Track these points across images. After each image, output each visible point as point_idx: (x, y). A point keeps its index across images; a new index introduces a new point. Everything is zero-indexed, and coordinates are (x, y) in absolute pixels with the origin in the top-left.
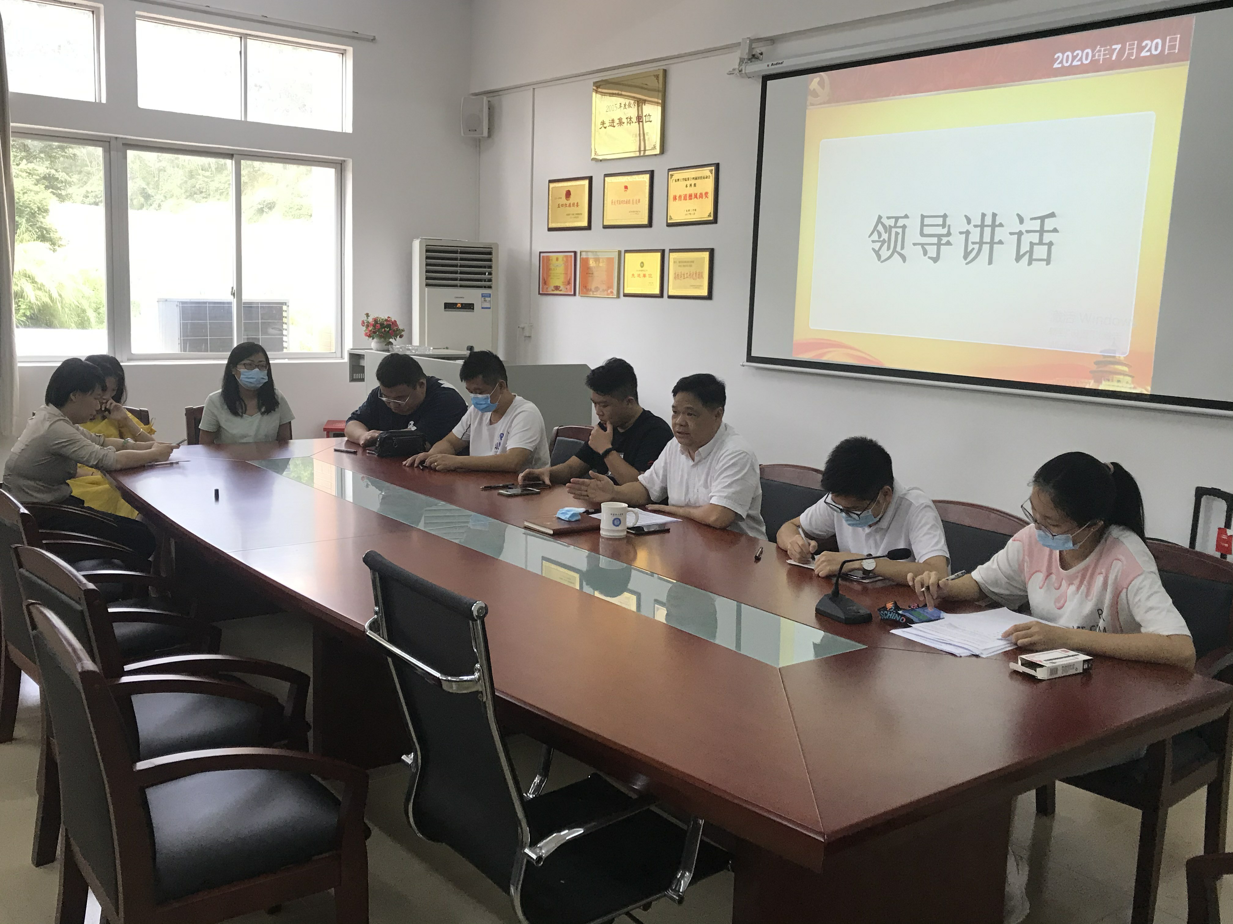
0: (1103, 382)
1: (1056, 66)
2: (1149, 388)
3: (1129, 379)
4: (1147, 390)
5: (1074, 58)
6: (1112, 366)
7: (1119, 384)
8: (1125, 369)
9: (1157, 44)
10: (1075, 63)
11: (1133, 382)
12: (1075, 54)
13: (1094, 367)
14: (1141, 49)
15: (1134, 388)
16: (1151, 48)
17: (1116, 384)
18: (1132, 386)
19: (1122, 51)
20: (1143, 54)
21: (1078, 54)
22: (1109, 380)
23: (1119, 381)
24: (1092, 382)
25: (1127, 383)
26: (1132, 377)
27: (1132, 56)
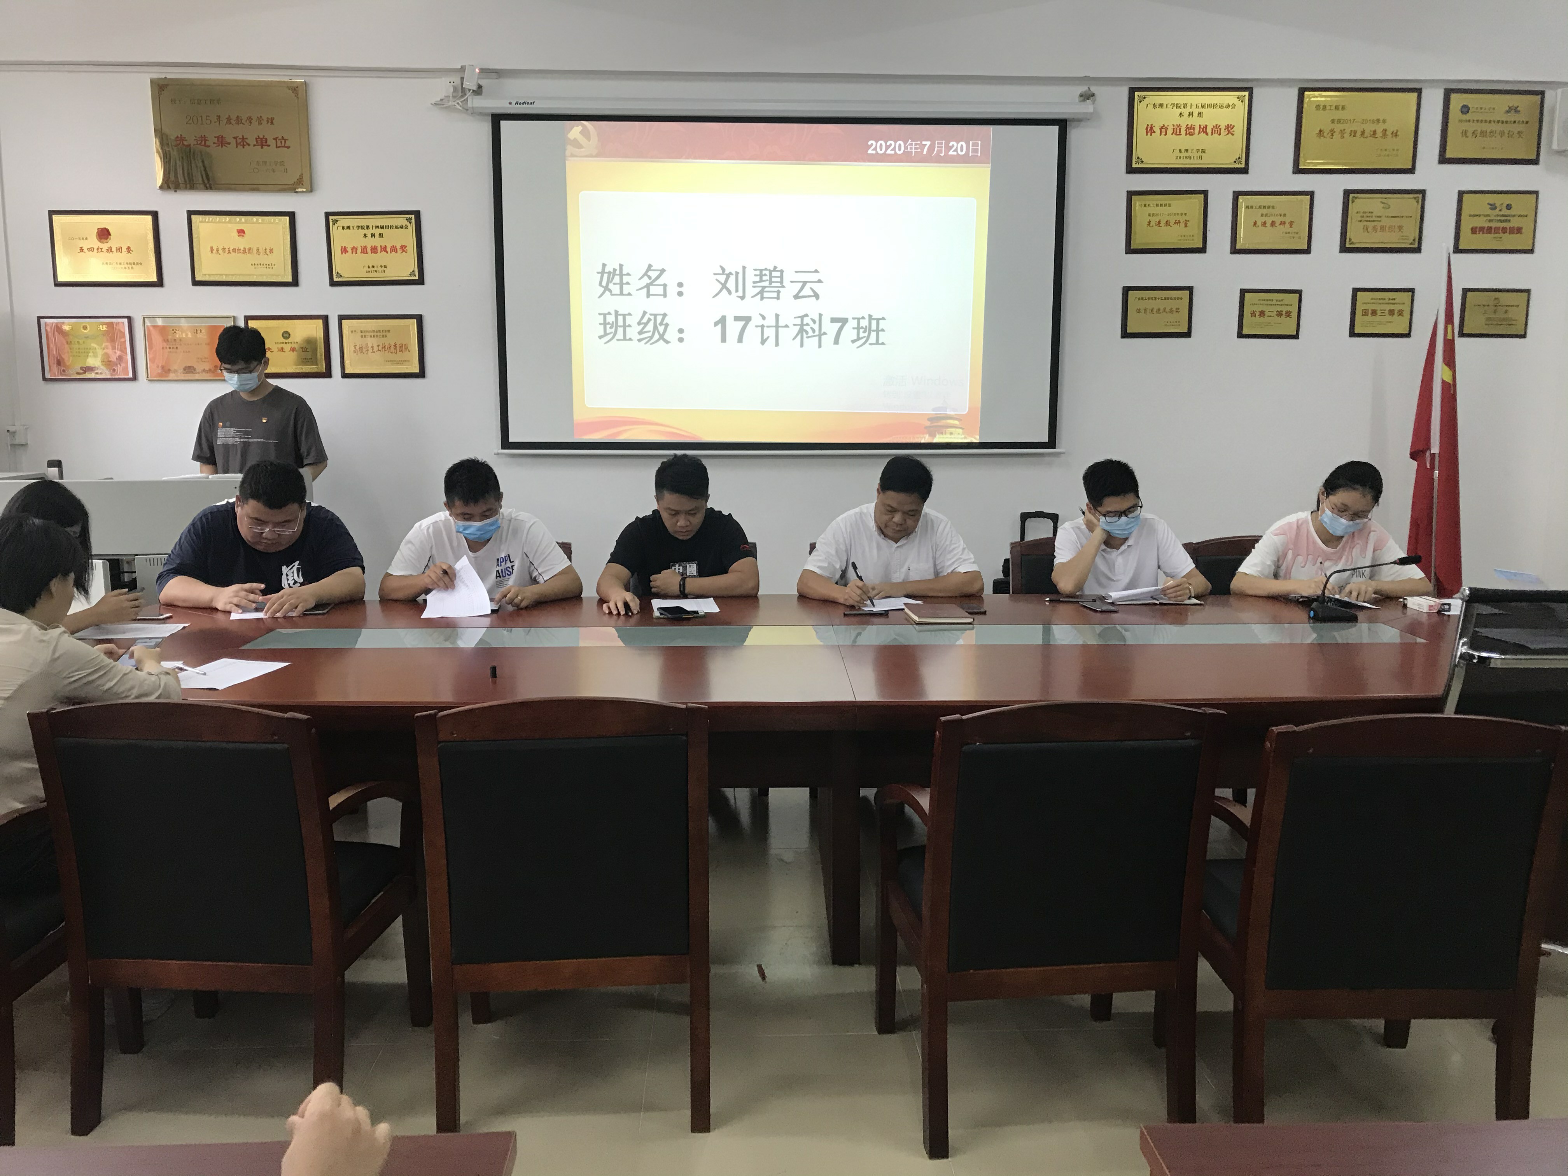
0: (937, 436)
1: (870, 151)
2: (978, 437)
3: (960, 431)
4: (975, 438)
5: (887, 147)
6: (944, 421)
7: (952, 436)
8: (956, 422)
9: (962, 146)
10: (889, 152)
11: (963, 433)
12: (888, 143)
13: (928, 424)
14: (949, 148)
15: (965, 438)
16: (957, 148)
17: (948, 436)
18: (963, 436)
19: (931, 148)
20: (951, 153)
21: (891, 145)
22: (942, 433)
23: (951, 434)
24: (927, 436)
25: (959, 434)
26: (962, 429)
27: (942, 153)
